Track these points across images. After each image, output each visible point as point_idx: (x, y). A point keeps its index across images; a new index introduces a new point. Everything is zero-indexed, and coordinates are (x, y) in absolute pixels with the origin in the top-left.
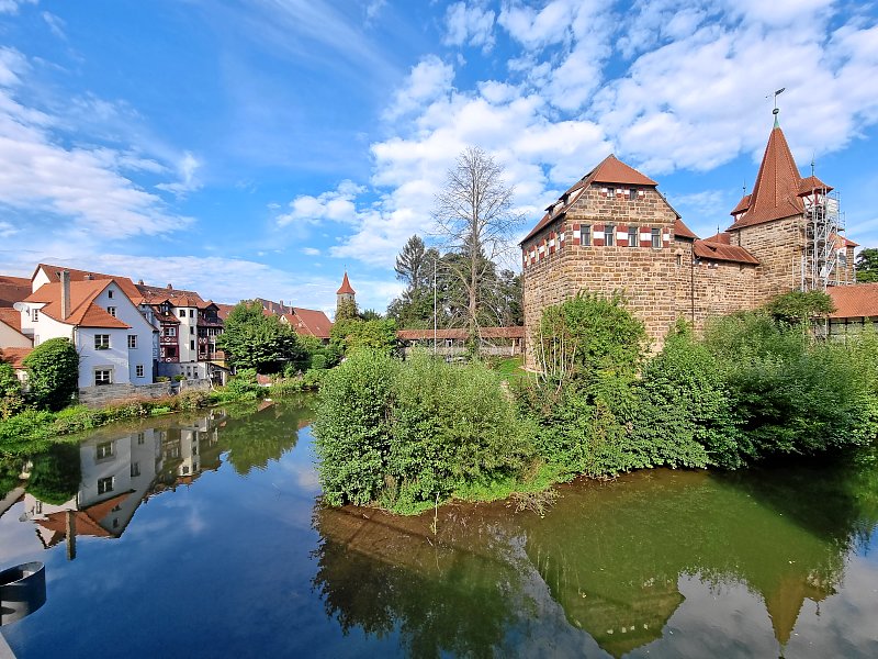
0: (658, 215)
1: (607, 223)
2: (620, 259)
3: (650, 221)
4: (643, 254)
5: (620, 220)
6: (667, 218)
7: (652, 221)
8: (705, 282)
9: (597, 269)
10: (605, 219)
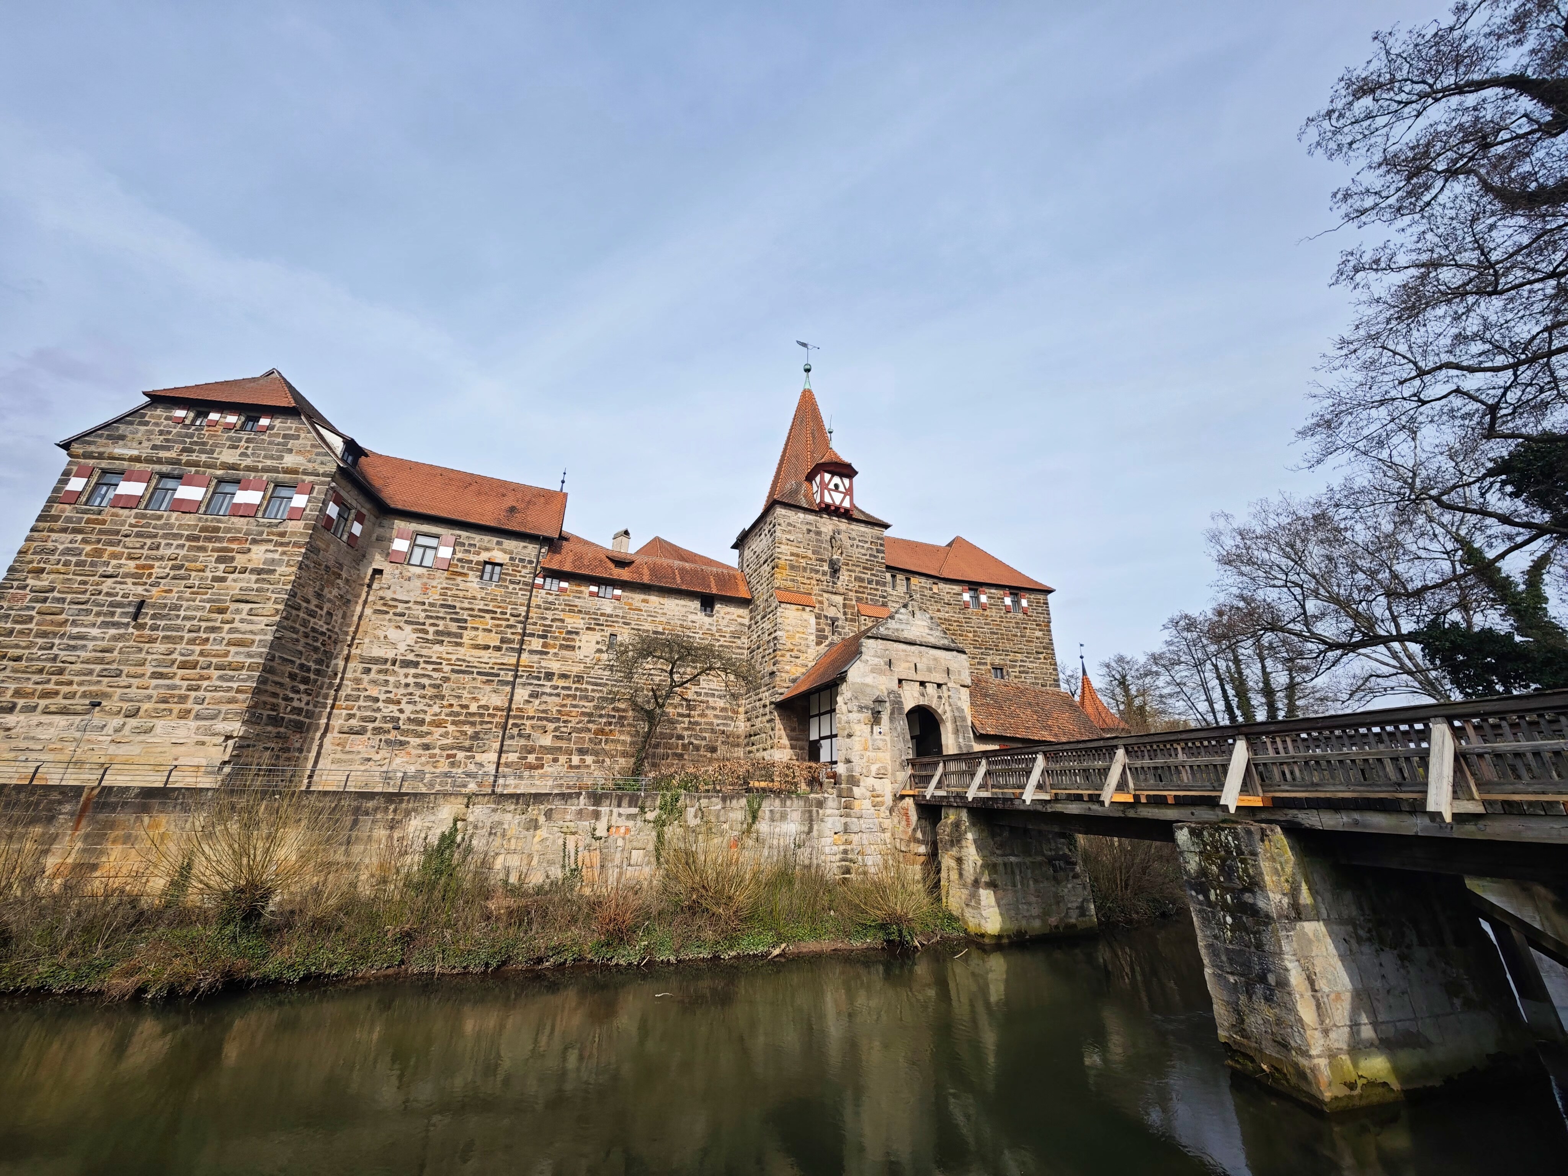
0: (289, 460)
1: (165, 468)
2: (165, 536)
3: (265, 470)
4: (228, 530)
5: (196, 464)
6: (310, 467)
7: (275, 470)
8: (574, 622)
9: (98, 553)
10: (159, 461)
